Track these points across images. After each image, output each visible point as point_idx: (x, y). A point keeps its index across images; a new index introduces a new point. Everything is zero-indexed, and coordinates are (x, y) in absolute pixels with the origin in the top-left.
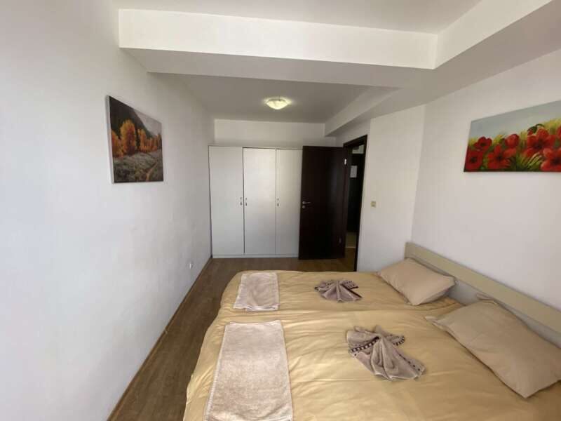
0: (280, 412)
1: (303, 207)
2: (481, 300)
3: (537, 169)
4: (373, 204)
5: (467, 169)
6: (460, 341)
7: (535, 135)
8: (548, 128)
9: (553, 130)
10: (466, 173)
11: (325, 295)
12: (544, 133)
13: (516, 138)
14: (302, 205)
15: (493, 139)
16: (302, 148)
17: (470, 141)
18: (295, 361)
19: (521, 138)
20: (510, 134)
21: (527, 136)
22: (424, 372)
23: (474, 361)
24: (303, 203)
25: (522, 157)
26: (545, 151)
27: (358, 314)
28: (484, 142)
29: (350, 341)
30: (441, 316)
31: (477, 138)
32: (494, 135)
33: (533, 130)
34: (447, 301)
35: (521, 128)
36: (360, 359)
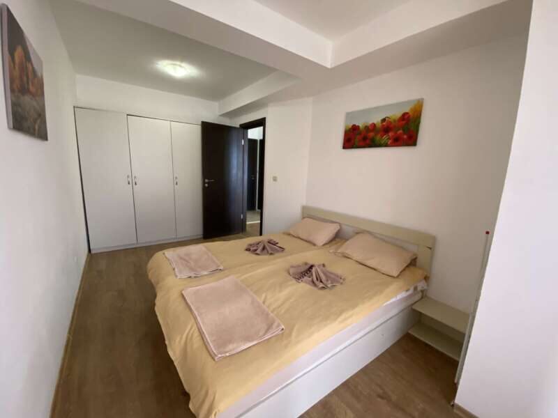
0: (274, 326)
1: (206, 185)
2: (357, 233)
3: (386, 145)
4: (275, 179)
5: (344, 147)
6: (354, 259)
7: (384, 123)
8: (391, 120)
9: (395, 121)
10: (344, 150)
11: (258, 252)
12: (390, 123)
13: (374, 125)
14: (204, 183)
15: (361, 126)
16: (200, 123)
17: (346, 127)
18: (264, 296)
19: (377, 125)
20: (371, 123)
21: (380, 124)
22: (344, 280)
23: (365, 267)
24: (206, 181)
25: (378, 138)
26: (391, 134)
27: (289, 257)
28: (355, 129)
29: (293, 274)
30: (337, 249)
31: (350, 125)
32: (361, 123)
33: (384, 120)
34: (337, 240)
35: (376, 119)
36: (306, 282)
